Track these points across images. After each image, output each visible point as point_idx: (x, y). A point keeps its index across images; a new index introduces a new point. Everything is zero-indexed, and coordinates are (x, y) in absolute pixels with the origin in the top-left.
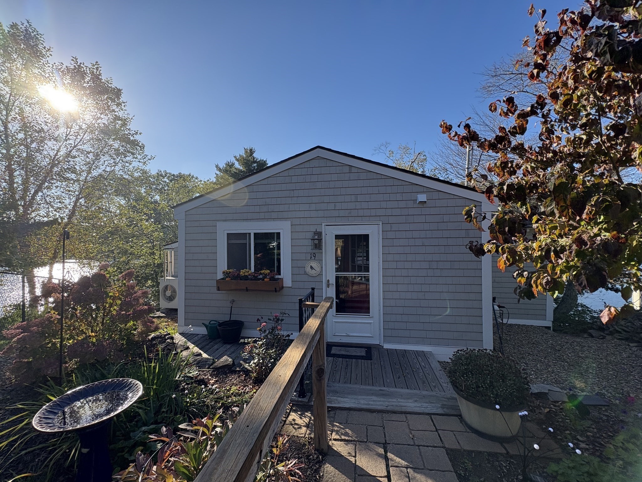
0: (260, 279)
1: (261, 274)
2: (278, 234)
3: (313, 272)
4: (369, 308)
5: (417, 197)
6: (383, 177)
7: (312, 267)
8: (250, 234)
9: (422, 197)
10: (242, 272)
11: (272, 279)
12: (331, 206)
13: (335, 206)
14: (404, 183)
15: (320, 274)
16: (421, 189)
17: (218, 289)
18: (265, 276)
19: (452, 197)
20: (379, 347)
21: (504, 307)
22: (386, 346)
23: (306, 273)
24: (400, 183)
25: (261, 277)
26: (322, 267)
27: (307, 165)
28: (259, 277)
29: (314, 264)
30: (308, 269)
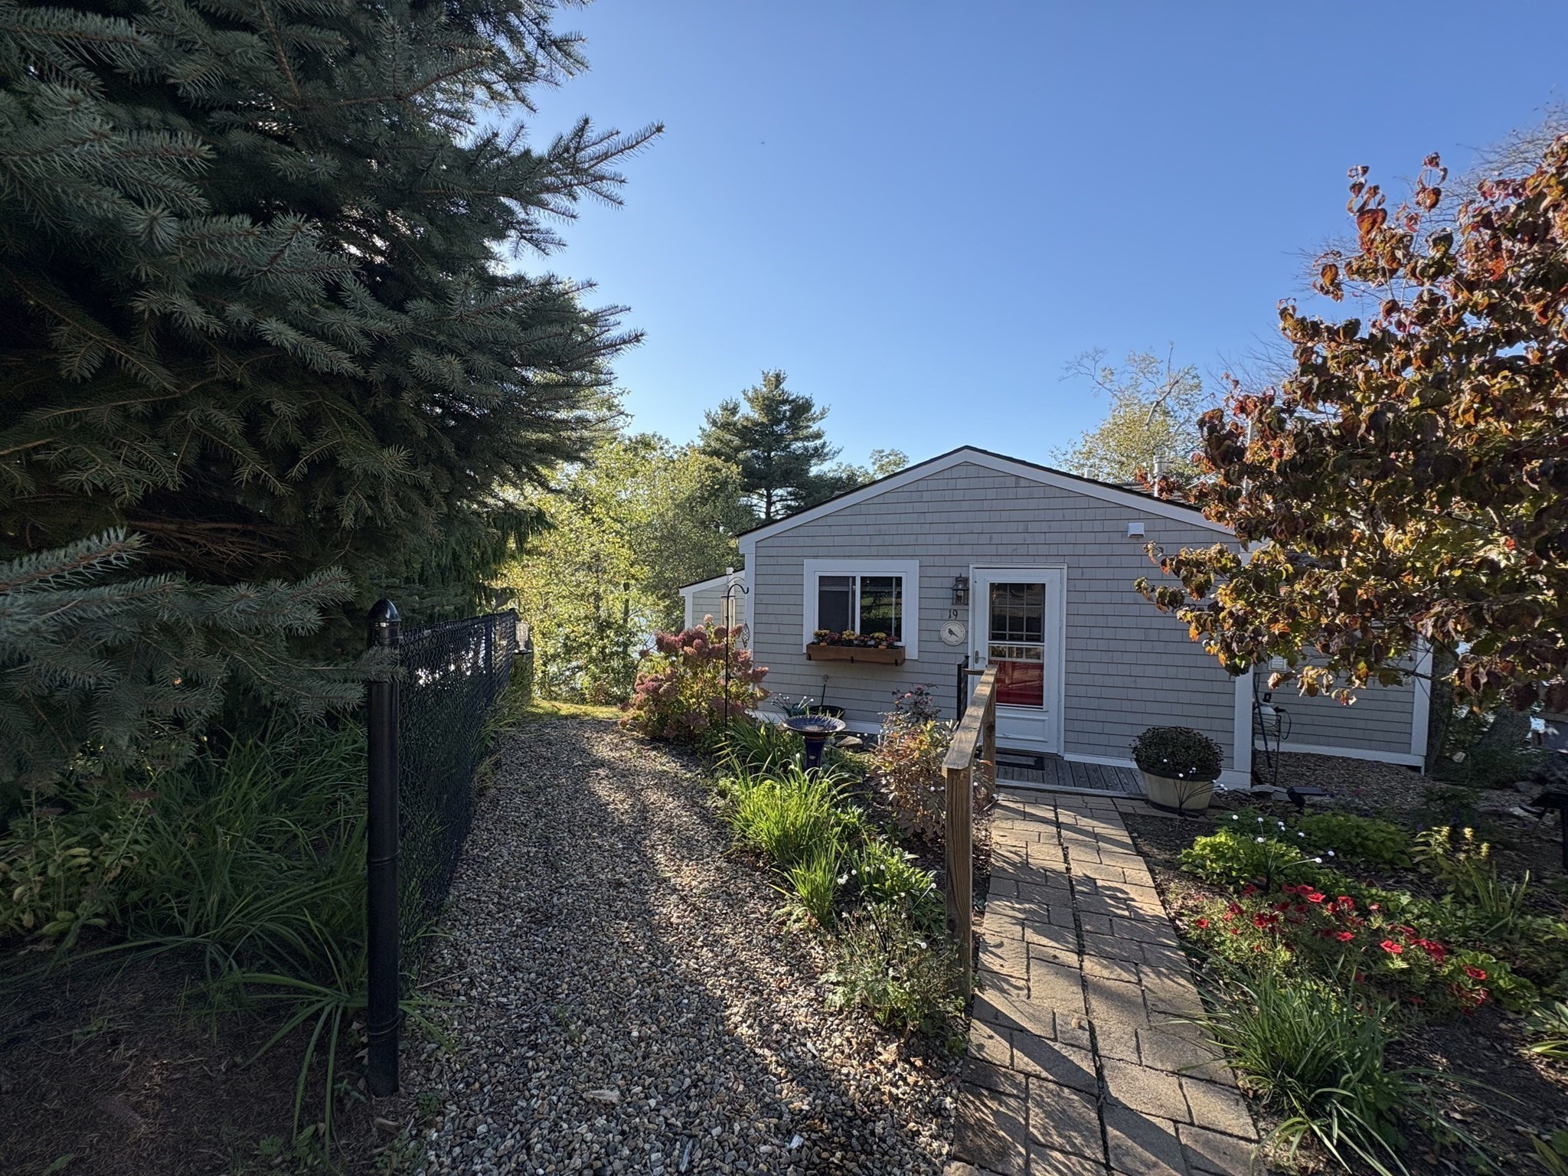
0: (870, 646)
1: (872, 638)
2: (899, 580)
3: (953, 639)
4: (1041, 697)
5: (1128, 527)
6: (1071, 494)
7: (951, 632)
8: (854, 578)
9: (1137, 528)
10: (846, 634)
11: (890, 646)
12: (985, 538)
13: (991, 538)
14: (1106, 505)
15: (965, 643)
16: (1136, 515)
17: (809, 659)
18: (879, 641)
19: (1189, 527)
20: (1056, 758)
21: (1283, 711)
22: (1069, 757)
23: (940, 640)
24: (1100, 504)
25: (872, 642)
26: (967, 632)
27: (947, 474)
28: (870, 643)
29: (955, 628)
30: (945, 634)
